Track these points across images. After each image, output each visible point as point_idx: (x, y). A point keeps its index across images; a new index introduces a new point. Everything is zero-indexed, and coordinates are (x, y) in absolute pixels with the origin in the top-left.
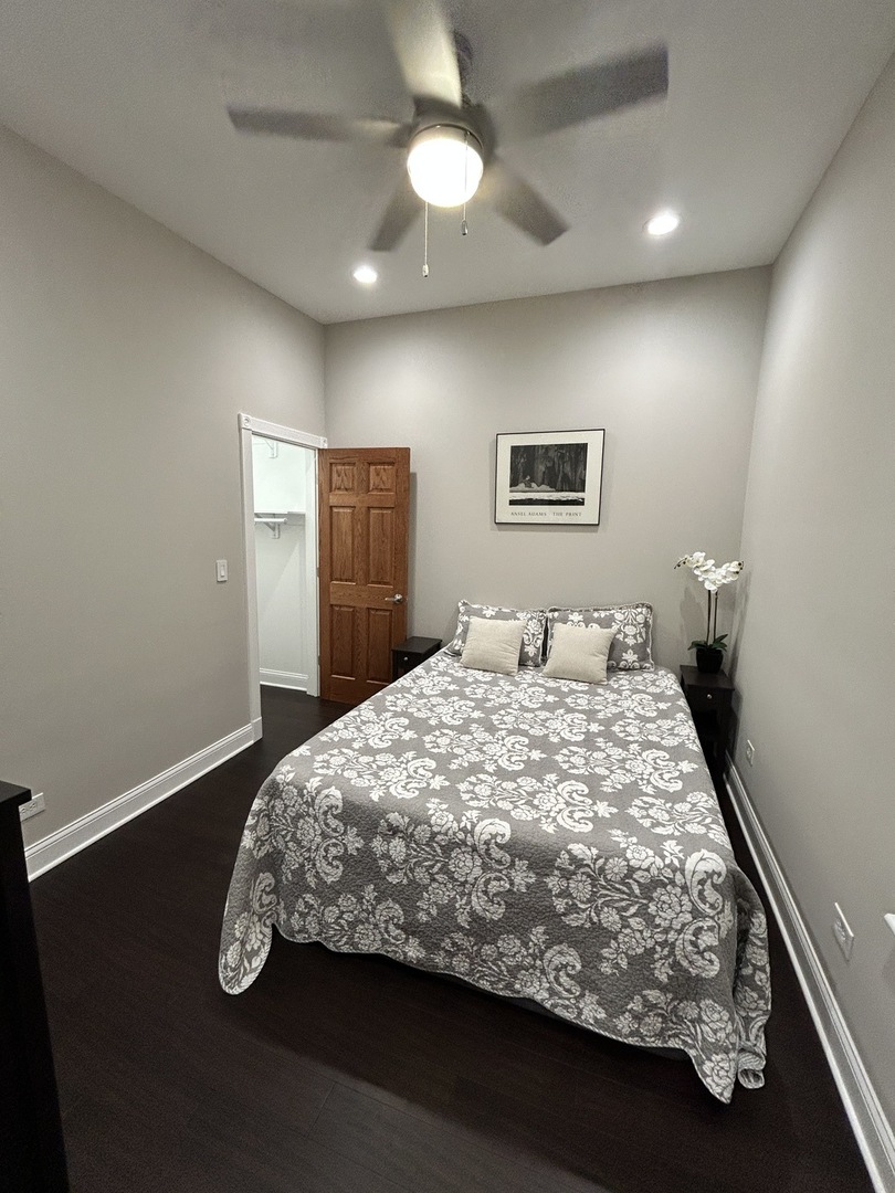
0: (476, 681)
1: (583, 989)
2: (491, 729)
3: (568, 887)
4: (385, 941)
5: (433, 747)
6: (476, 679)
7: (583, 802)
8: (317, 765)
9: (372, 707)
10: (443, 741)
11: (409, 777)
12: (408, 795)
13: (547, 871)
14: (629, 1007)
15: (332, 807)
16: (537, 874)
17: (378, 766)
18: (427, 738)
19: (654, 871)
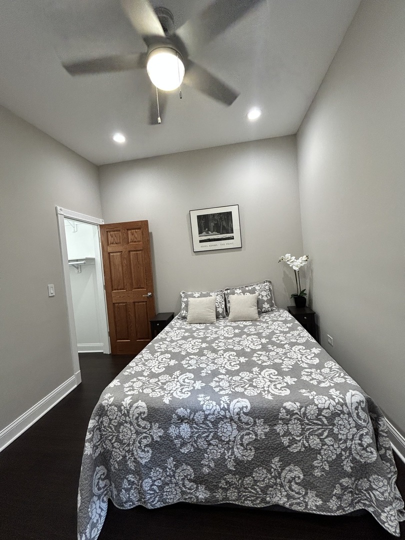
0: (198, 329)
1: (307, 489)
2: (215, 351)
3: (288, 429)
4: (183, 493)
5: (188, 366)
6: (197, 328)
7: (278, 379)
8: (126, 390)
9: (148, 352)
10: (193, 362)
11: (181, 385)
12: (185, 396)
13: (275, 422)
14: (334, 493)
15: (141, 413)
16: (270, 425)
17: (162, 383)
18: (184, 362)
19: (332, 408)
